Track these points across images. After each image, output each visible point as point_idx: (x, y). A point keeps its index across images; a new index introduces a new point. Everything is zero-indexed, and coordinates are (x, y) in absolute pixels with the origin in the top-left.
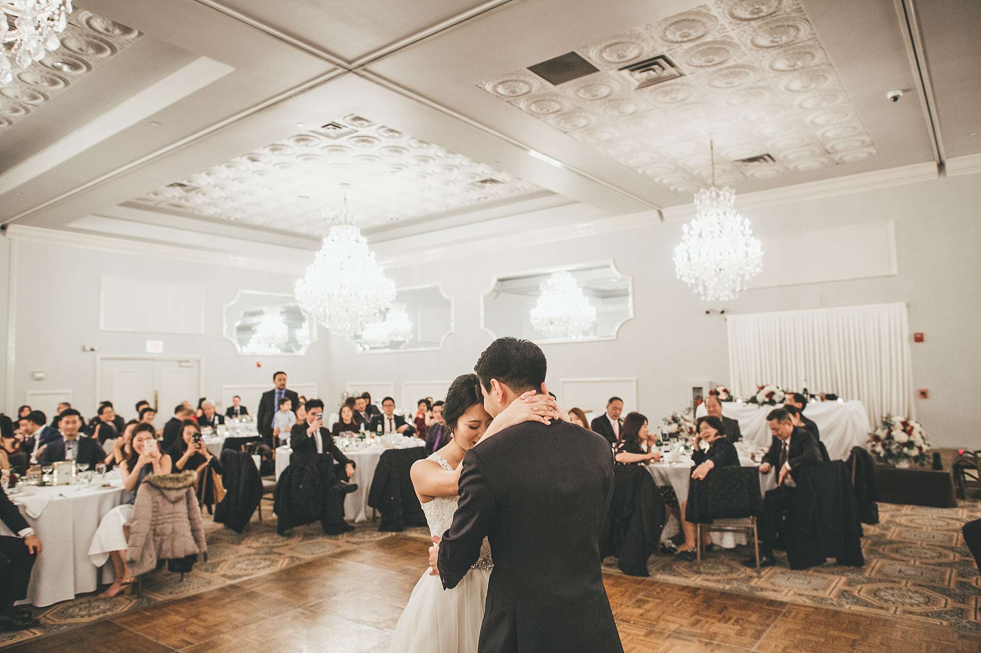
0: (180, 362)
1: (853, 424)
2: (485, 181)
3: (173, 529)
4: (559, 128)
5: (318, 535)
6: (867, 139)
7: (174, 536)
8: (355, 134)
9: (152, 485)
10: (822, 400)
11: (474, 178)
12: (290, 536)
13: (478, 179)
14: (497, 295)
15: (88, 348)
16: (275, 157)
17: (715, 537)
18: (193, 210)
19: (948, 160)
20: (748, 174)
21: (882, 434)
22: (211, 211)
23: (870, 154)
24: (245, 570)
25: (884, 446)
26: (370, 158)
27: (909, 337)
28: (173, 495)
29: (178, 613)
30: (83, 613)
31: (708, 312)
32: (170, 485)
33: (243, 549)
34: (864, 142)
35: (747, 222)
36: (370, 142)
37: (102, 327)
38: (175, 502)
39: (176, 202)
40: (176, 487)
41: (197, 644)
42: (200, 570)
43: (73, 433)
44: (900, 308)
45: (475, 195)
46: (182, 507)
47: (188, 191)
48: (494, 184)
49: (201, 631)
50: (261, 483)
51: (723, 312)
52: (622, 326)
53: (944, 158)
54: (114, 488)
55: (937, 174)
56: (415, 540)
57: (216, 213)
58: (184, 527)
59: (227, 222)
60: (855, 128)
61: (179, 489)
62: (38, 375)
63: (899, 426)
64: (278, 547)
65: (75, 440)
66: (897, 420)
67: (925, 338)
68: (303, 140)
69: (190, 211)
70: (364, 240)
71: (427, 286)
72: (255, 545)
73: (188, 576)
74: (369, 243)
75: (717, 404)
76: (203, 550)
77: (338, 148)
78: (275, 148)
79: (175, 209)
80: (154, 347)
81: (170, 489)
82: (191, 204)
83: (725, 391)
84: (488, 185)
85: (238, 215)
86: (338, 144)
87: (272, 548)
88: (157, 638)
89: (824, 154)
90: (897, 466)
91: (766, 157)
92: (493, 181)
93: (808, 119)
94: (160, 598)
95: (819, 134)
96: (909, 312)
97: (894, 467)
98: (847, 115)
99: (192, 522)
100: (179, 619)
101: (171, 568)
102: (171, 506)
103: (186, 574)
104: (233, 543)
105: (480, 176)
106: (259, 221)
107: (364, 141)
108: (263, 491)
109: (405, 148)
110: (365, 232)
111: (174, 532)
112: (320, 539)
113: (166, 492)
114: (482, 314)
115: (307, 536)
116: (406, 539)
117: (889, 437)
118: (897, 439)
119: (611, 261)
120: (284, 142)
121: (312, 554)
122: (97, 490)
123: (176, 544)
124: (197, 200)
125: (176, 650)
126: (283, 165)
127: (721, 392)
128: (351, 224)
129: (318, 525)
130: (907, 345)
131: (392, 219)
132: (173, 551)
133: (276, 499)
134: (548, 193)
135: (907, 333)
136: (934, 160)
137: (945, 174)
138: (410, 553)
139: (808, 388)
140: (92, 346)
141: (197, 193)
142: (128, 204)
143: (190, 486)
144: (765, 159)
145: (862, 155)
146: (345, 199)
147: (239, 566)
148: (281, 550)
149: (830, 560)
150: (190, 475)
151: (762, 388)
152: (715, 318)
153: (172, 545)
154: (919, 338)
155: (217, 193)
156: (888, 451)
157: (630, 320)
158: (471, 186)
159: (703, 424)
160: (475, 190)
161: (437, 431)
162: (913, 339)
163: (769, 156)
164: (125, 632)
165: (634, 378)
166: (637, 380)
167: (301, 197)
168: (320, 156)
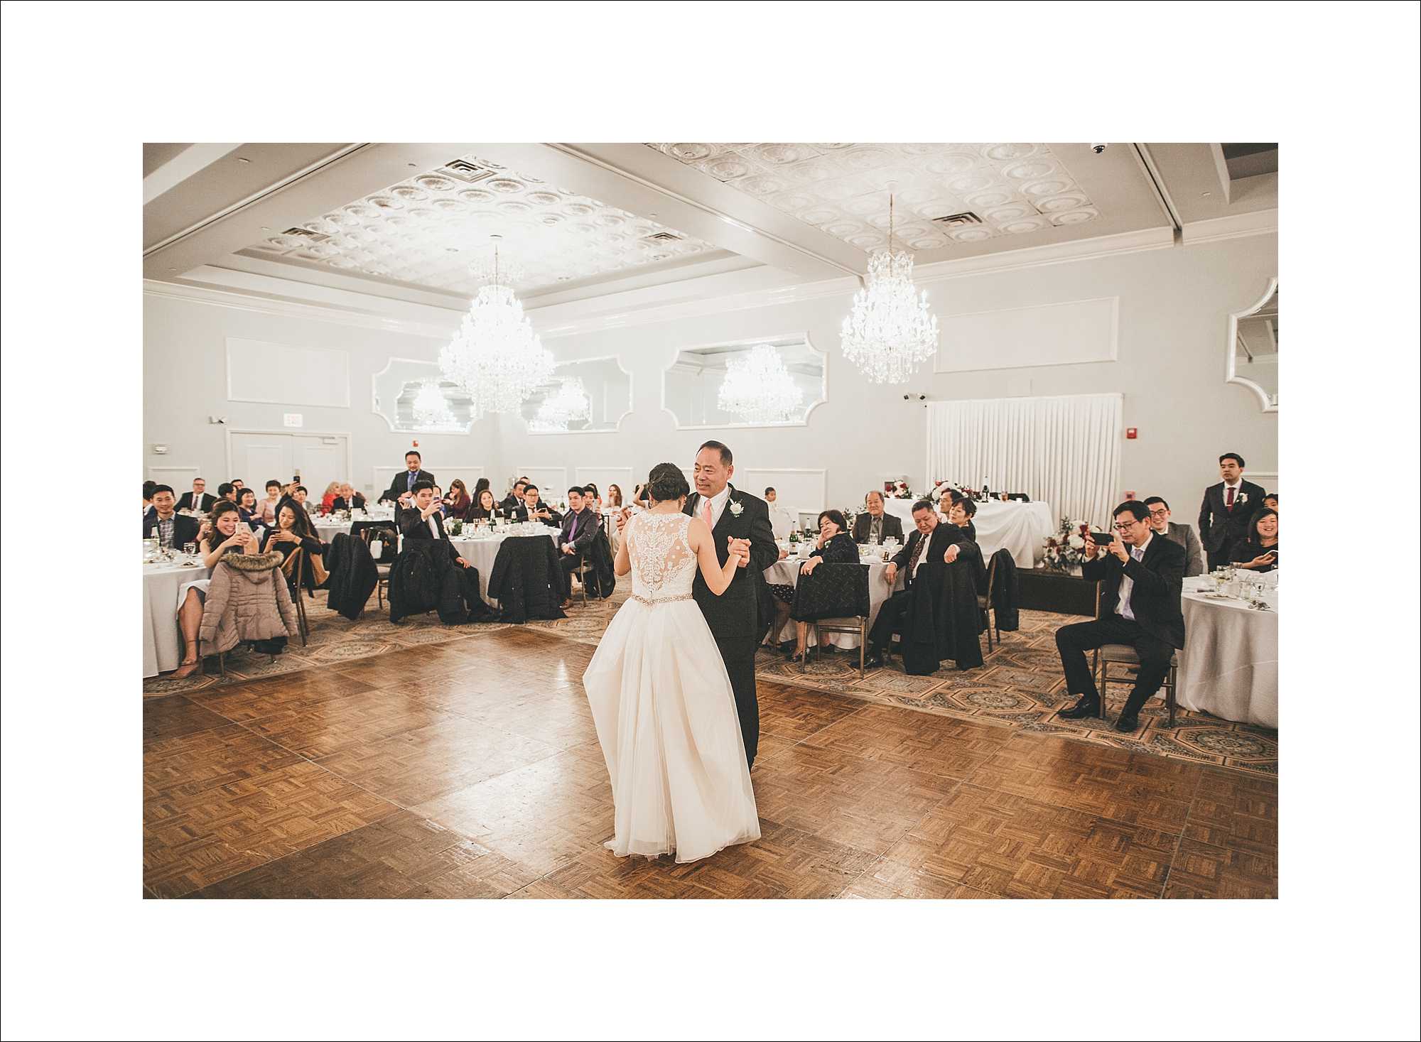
0: (324, 438)
1: (1029, 527)
2: (659, 236)
3: (258, 610)
4: (712, 175)
5: (433, 625)
6: (1083, 198)
7: (259, 617)
8: (493, 177)
9: (229, 566)
10: (1004, 500)
11: (645, 232)
12: (403, 624)
13: (650, 233)
14: (701, 370)
15: (215, 420)
16: (405, 201)
17: (832, 638)
18: (328, 262)
19: (1186, 225)
20: (953, 235)
21: (1059, 539)
22: (348, 264)
23: (1091, 215)
24: (341, 655)
25: (1058, 551)
26: (517, 205)
27: (1122, 432)
28: (255, 576)
29: (253, 691)
30: (160, 688)
31: (906, 398)
32: (250, 566)
33: (349, 636)
34: (1079, 201)
35: (924, 294)
36: (513, 186)
37: (230, 397)
38: (260, 582)
39: (306, 252)
40: (257, 568)
41: (258, 718)
42: (296, 653)
43: (169, 510)
44: (1113, 401)
45: (651, 252)
46: (267, 589)
47: (316, 240)
48: (670, 240)
49: (268, 707)
50: (377, 570)
51: (923, 398)
52: (816, 406)
53: (1180, 222)
54: (197, 567)
55: (1173, 242)
56: (529, 631)
57: (355, 266)
58: (271, 609)
59: (369, 277)
60: (1064, 185)
61: (263, 570)
62: (159, 449)
63: (1077, 530)
64: (385, 634)
65: (170, 519)
66: (1076, 524)
67: (1138, 434)
68: (434, 182)
69: (324, 262)
70: (519, 304)
71: (607, 357)
72: (366, 632)
73: (280, 659)
74: (526, 309)
75: (879, 500)
76: (293, 633)
77: (478, 193)
78: (404, 191)
79: (306, 261)
80: (293, 421)
81: (250, 571)
82: (322, 255)
83: (903, 486)
84: (663, 240)
85: (382, 270)
86: (477, 188)
87: (380, 635)
88: (221, 712)
89: (1037, 214)
90: (1072, 574)
91: (968, 216)
92: (667, 236)
93: (1005, 171)
94: (242, 677)
95: (1022, 189)
96: (1124, 405)
97: (1069, 575)
98: (1049, 168)
99: (280, 604)
100: (252, 696)
101: (257, 650)
102: (254, 588)
103: (277, 657)
104: (342, 630)
105: (653, 231)
106: (408, 277)
107: (505, 185)
108: (376, 576)
109: (556, 195)
110: (520, 295)
111: (258, 613)
112: (434, 628)
113: (250, 574)
114: (663, 391)
115: (422, 625)
116: (521, 631)
117: (1066, 542)
118: (1072, 544)
119: (805, 336)
120: (414, 184)
121: (418, 642)
122: (178, 568)
123: (261, 625)
124: (328, 251)
125: (236, 723)
126: (419, 212)
127: (898, 487)
128: (504, 284)
129: (434, 614)
130: (1119, 440)
131: (560, 278)
132: (258, 633)
133: (389, 586)
134: (726, 253)
135: (1120, 428)
136: (1169, 224)
137: (1182, 242)
138: (518, 644)
139: (989, 487)
140: (220, 418)
141: (327, 242)
142: (244, 252)
143: (275, 567)
144: (968, 219)
145: (1081, 216)
146: (496, 254)
147: (337, 651)
148: (387, 638)
149: (945, 663)
150: (275, 557)
151: (940, 484)
152: (914, 404)
153: (257, 625)
154: (1132, 436)
155: (350, 243)
156: (1063, 557)
157: (823, 403)
158: (643, 242)
159: (825, 519)
160: (649, 246)
161: (573, 520)
162: (1126, 434)
163: (971, 214)
164: (193, 706)
165: (824, 470)
166: (827, 472)
167: (448, 250)
168: (458, 201)
